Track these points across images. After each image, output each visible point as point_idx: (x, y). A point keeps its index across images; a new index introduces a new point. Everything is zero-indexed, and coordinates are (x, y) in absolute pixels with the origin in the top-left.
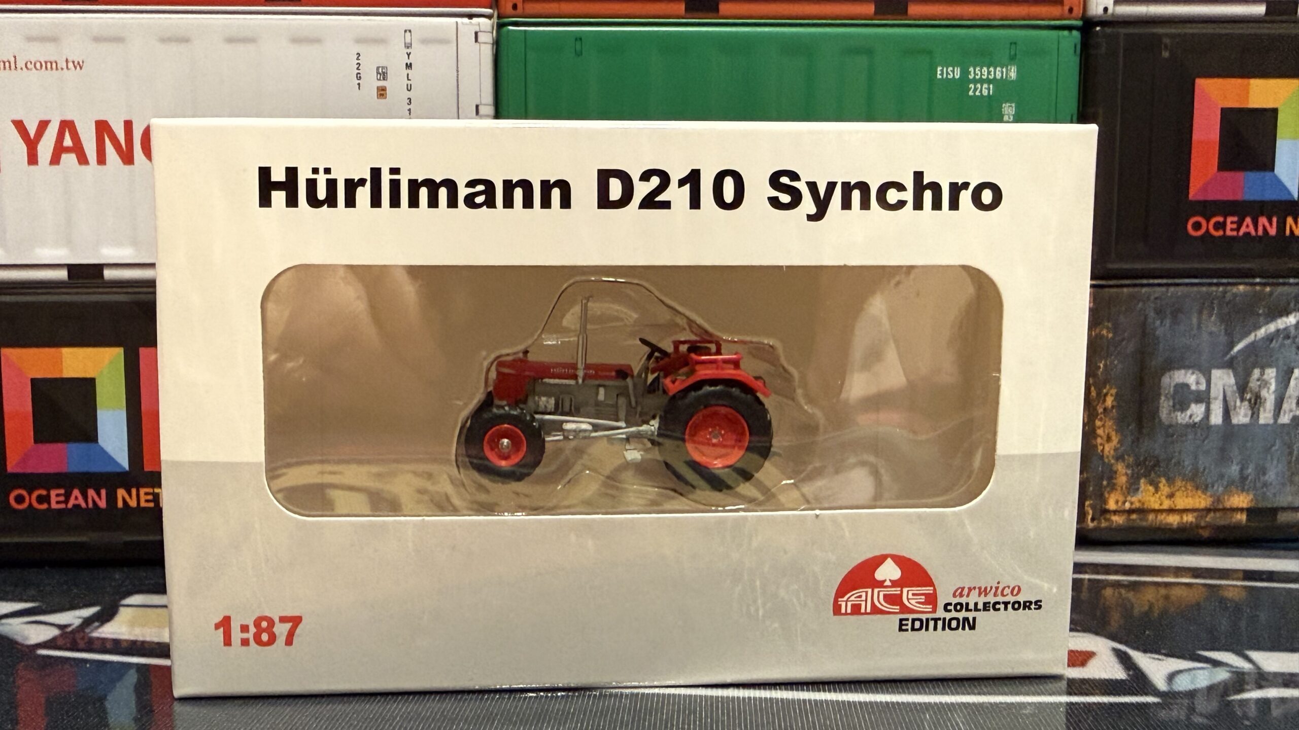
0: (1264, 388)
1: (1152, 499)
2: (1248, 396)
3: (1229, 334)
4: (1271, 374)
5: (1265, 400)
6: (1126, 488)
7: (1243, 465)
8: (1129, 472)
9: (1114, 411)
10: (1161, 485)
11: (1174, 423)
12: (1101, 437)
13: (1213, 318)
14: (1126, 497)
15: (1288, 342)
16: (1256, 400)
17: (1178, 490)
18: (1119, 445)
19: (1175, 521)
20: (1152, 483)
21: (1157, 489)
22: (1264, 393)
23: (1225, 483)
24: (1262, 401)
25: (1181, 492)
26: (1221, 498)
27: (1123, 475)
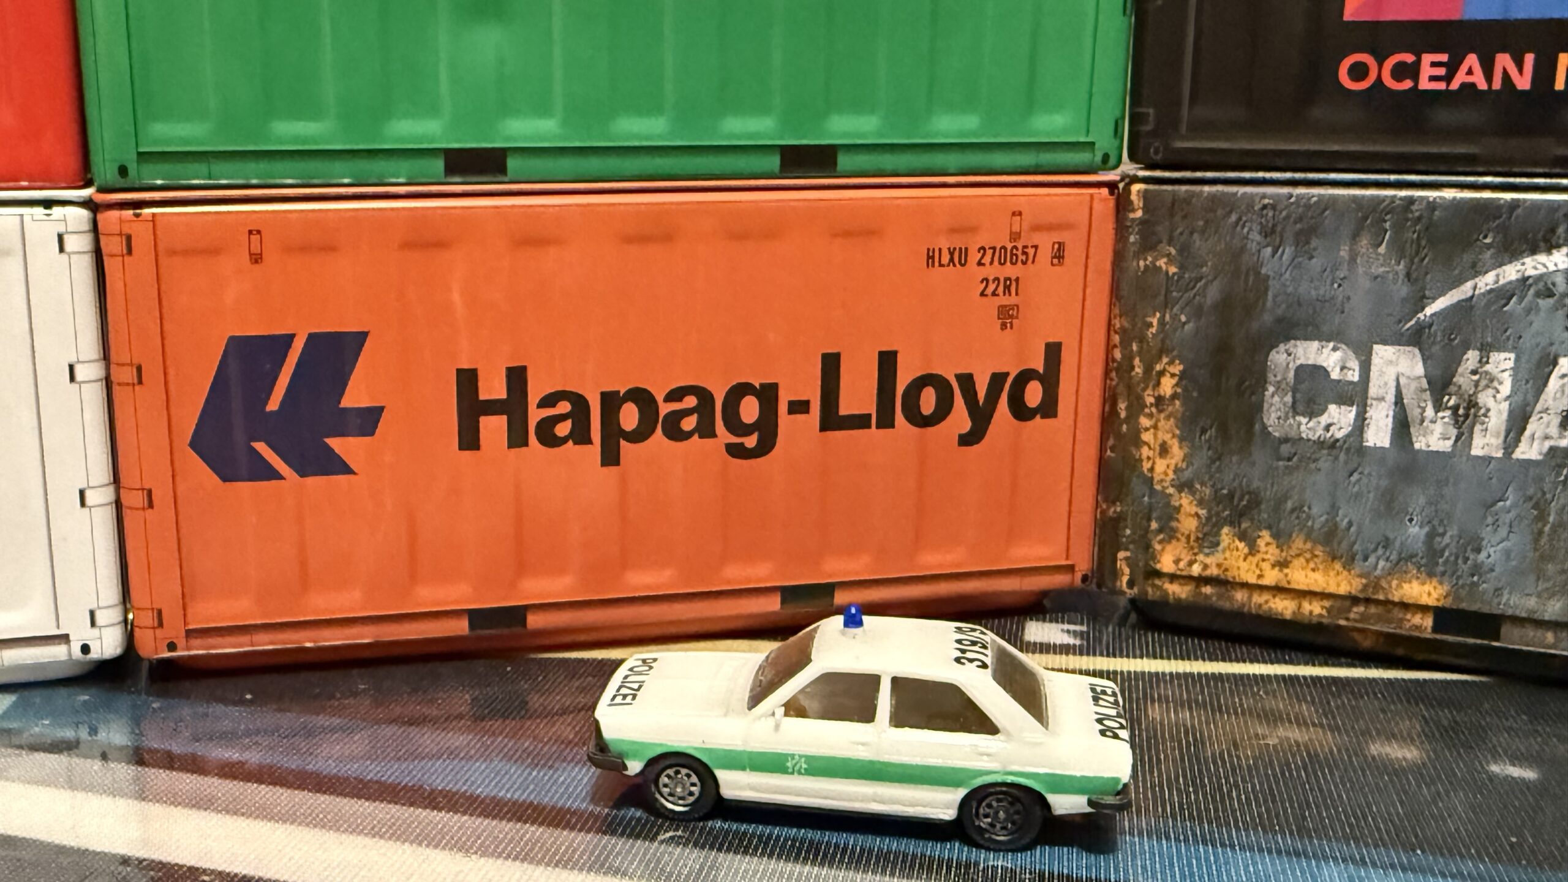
0: (1487, 386)
1: (1244, 565)
2: (1452, 403)
3: (1416, 280)
4: (1502, 363)
5: (1488, 410)
6: (1198, 539)
7: (1434, 528)
8: (1203, 512)
9: (1177, 402)
10: (1261, 543)
11: (1293, 434)
12: (1150, 448)
13: (1382, 249)
14: (1195, 554)
15: (1545, 303)
16: (1467, 409)
17: (1298, 555)
18: (1184, 465)
19: (1286, 608)
20: (1242, 537)
21: (1253, 550)
22: (1485, 398)
23: (1394, 557)
24: (1482, 411)
25: (1302, 560)
26: (1384, 584)
27: (1191, 515)
